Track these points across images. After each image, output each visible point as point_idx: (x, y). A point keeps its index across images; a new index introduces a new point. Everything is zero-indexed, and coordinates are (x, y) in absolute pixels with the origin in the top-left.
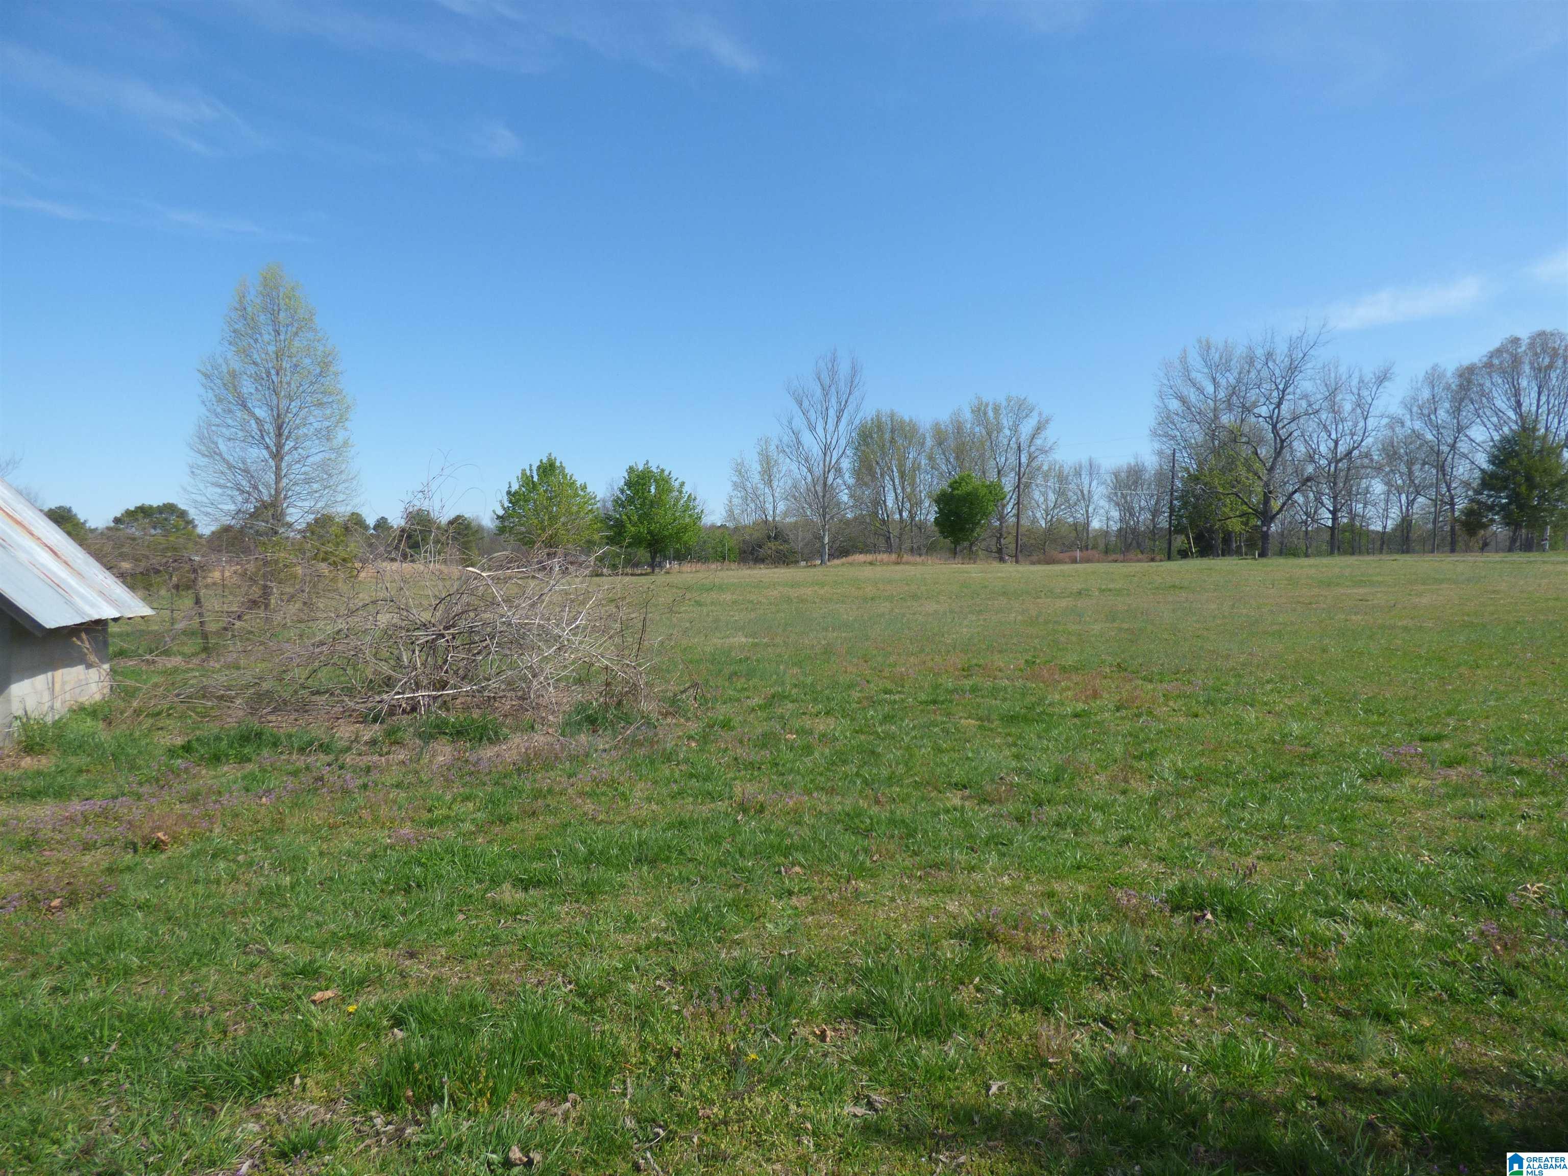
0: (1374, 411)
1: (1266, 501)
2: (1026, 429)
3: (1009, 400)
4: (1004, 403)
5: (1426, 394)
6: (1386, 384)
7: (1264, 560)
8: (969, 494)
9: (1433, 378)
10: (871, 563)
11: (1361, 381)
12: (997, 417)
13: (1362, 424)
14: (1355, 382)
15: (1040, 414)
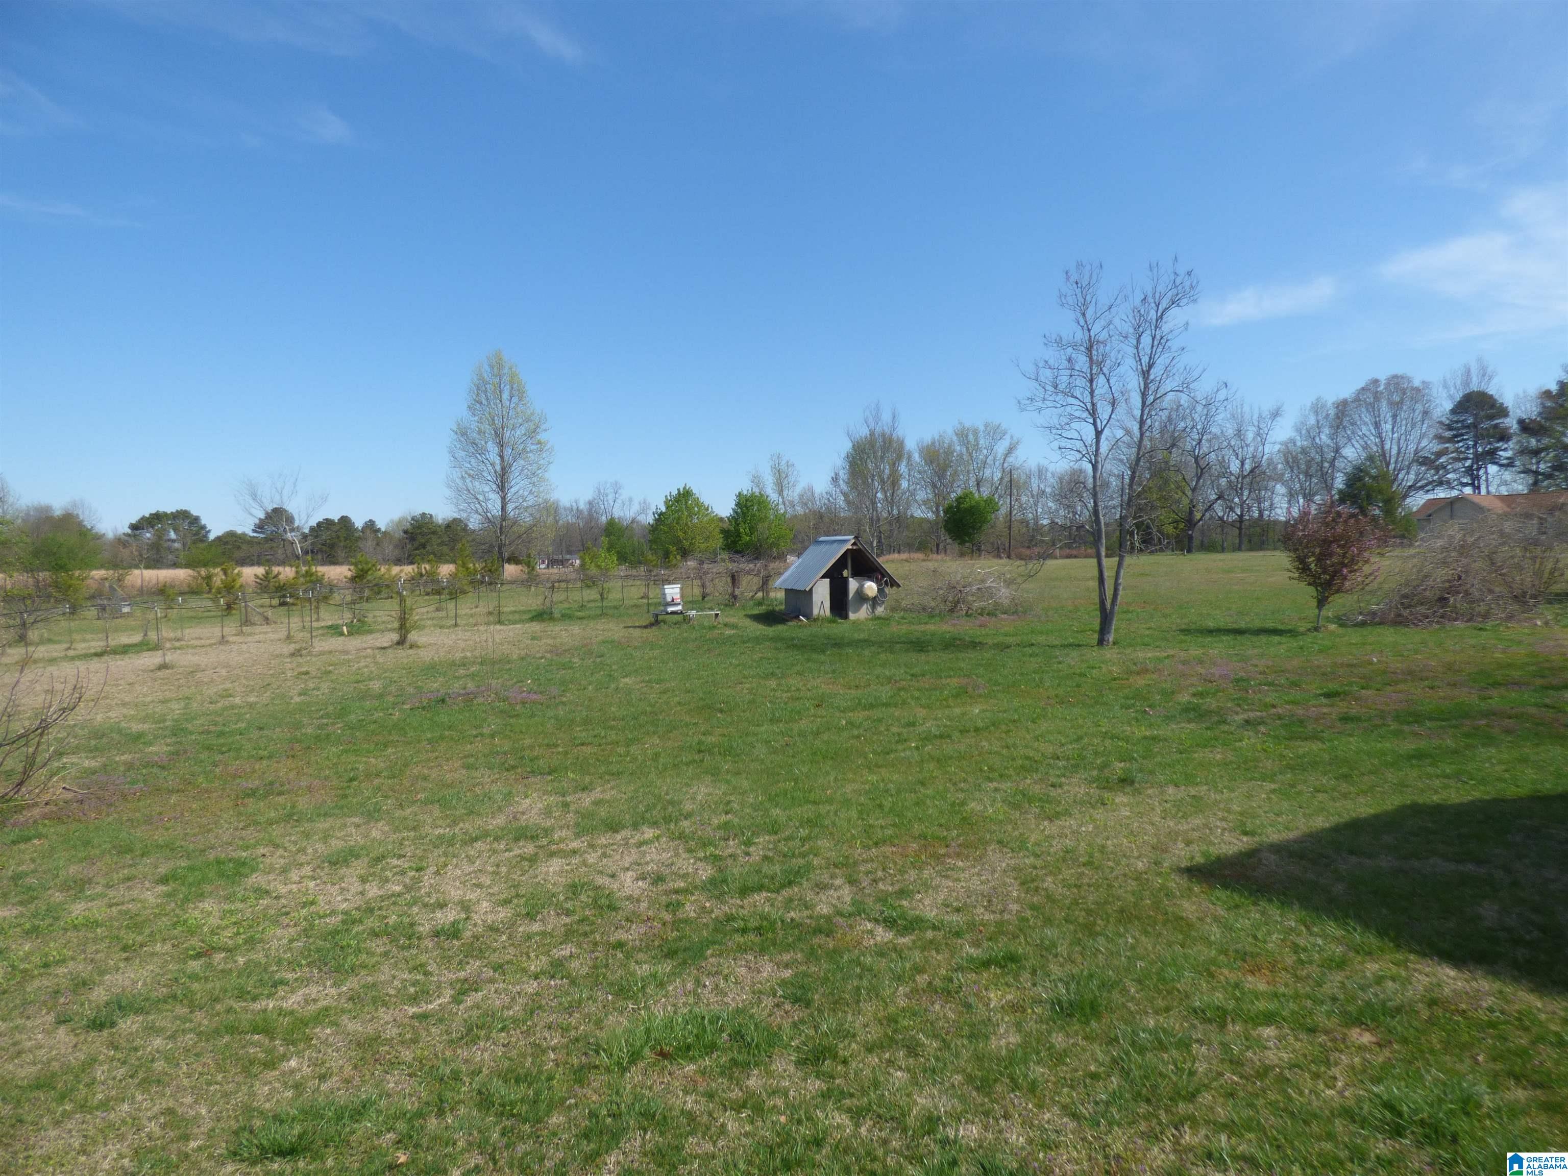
0: (1269, 439)
1: (1191, 513)
2: (1001, 448)
3: (986, 426)
4: (982, 428)
5: (1312, 421)
6: (1278, 419)
7: (1190, 556)
8: (972, 507)
9: (1317, 408)
10: (906, 561)
11: (1260, 416)
12: (976, 440)
13: (1261, 448)
14: (1256, 417)
15: (1012, 437)
